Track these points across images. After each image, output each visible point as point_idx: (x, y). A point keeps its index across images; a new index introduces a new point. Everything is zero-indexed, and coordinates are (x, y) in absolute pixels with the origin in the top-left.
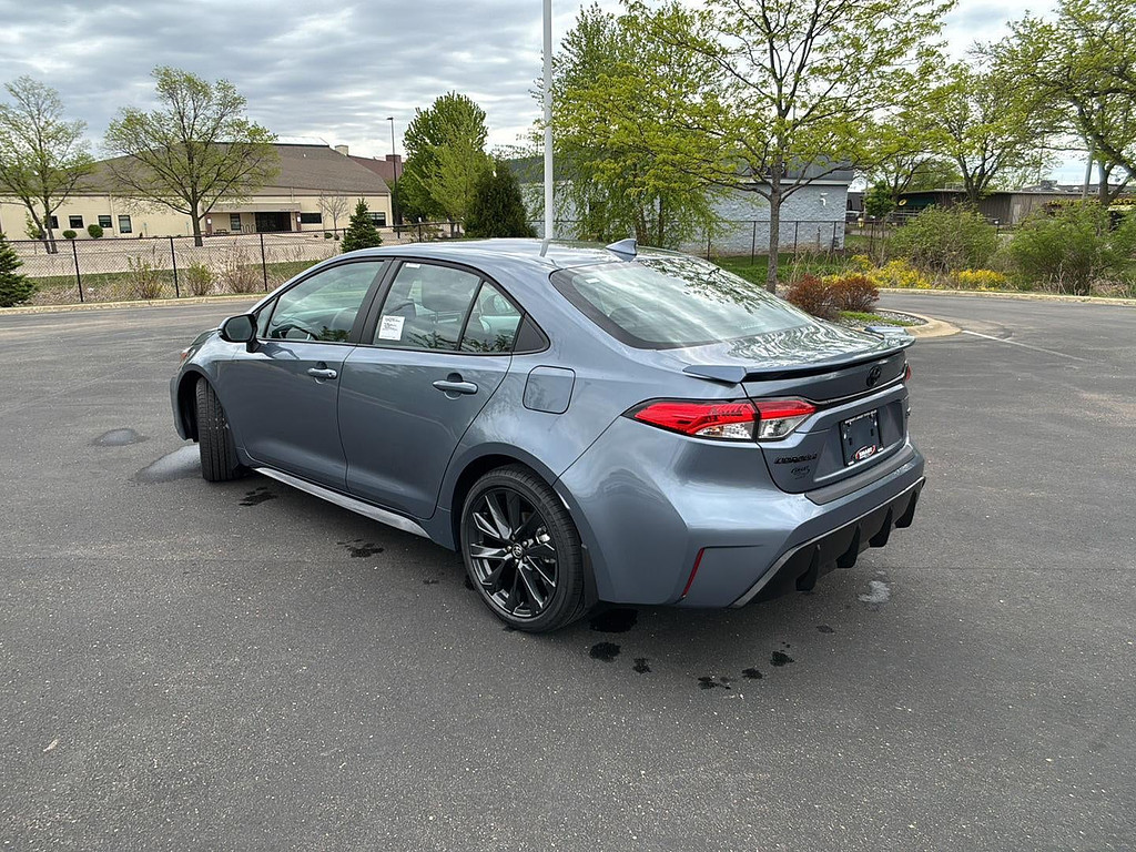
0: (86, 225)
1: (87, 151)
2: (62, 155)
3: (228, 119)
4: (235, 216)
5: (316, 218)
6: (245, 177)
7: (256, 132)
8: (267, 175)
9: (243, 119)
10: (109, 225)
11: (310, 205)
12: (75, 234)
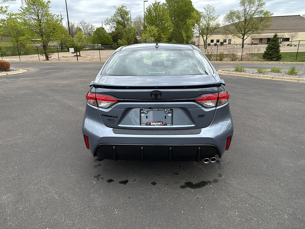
0: (220, 42)
1: (219, 22)
2: (213, 24)
3: (259, 10)
4: (261, 40)
5: (288, 40)
6: (261, 27)
7: (267, 13)
8: (267, 26)
9: (263, 9)
10: (226, 42)
11: (286, 35)
12: (217, 44)
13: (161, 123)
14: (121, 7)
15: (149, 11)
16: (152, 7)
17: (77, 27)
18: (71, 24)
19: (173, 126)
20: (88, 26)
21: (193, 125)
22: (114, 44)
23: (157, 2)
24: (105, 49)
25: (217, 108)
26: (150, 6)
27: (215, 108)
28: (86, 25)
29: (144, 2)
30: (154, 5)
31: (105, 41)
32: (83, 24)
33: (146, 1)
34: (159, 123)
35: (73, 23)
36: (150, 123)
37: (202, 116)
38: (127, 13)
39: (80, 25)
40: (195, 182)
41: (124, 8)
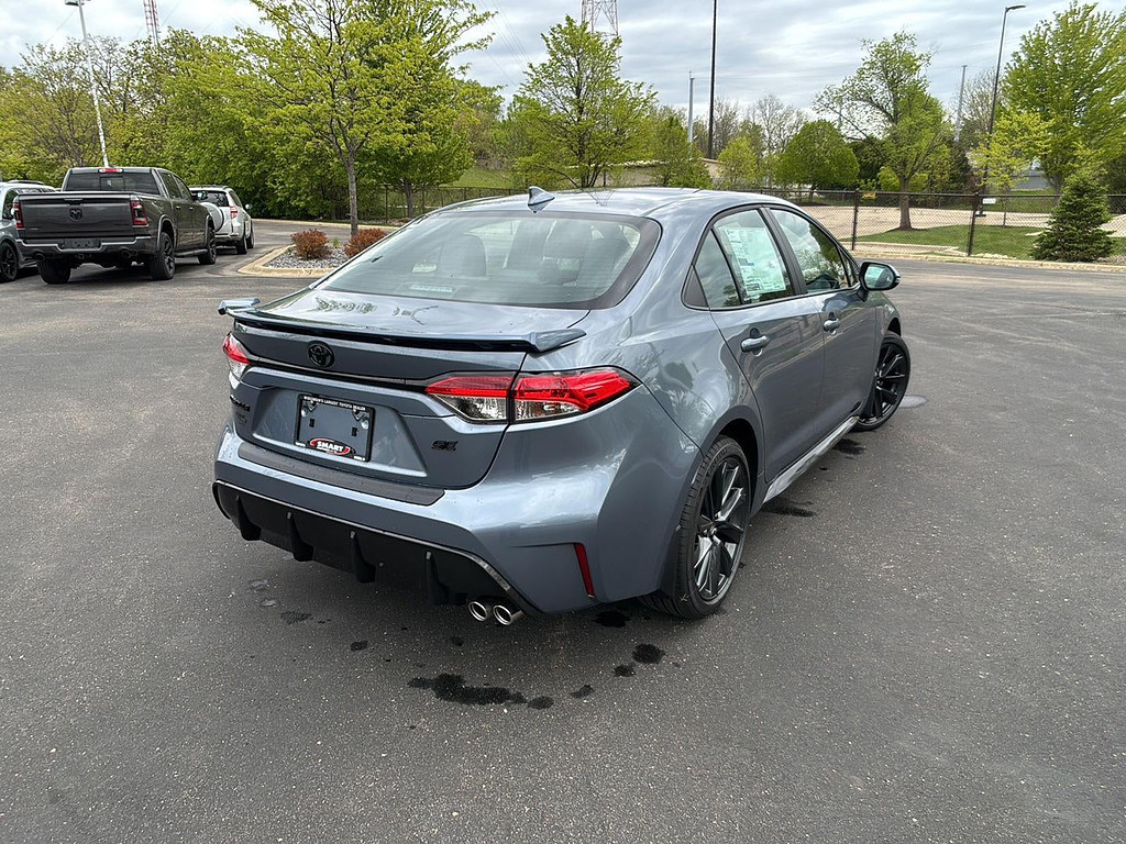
13: (341, 448)
14: (891, 40)
15: (1035, 49)
16: (1053, 28)
17: (746, 123)
18: (727, 109)
19: (370, 465)
20: (787, 115)
21: (422, 474)
22: (866, 183)
23: (1081, 4)
24: (827, 202)
25: (512, 428)
26: (1040, 25)
27: (501, 428)
28: (780, 112)
29: (1008, 10)
30: (1062, 21)
31: (829, 172)
32: (767, 111)
33: (1014, 8)
34: (336, 447)
35: (732, 106)
36: (316, 443)
37: (445, 446)
38: (910, 64)
39: (758, 112)
40: (475, 680)
41: (905, 46)
